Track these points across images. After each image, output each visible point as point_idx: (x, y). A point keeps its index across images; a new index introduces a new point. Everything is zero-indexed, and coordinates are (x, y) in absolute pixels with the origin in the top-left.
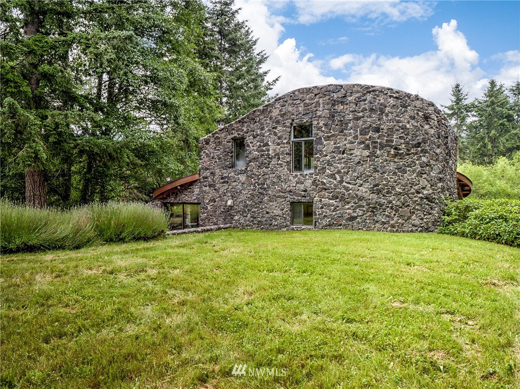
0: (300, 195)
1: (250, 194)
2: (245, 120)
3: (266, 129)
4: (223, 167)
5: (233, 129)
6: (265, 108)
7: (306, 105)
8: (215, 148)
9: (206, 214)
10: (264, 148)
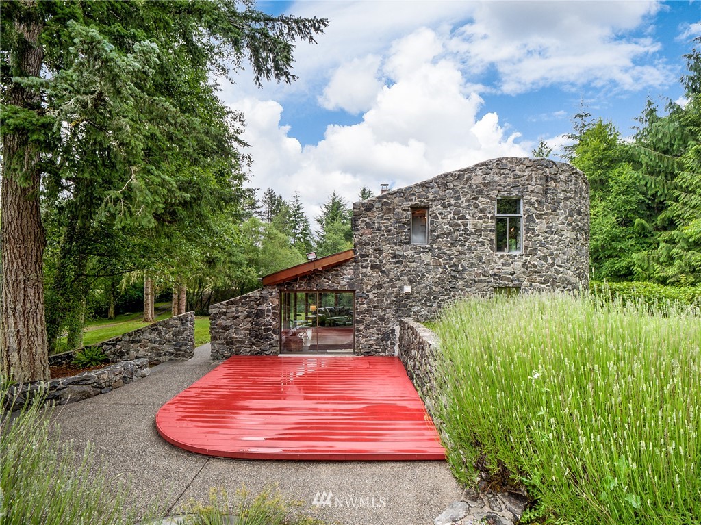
0: (508, 279)
1: (439, 278)
2: (431, 184)
3: (463, 199)
4: (396, 243)
5: (414, 194)
6: (461, 173)
7: (516, 177)
8: (382, 217)
9: (365, 306)
10: (459, 222)
